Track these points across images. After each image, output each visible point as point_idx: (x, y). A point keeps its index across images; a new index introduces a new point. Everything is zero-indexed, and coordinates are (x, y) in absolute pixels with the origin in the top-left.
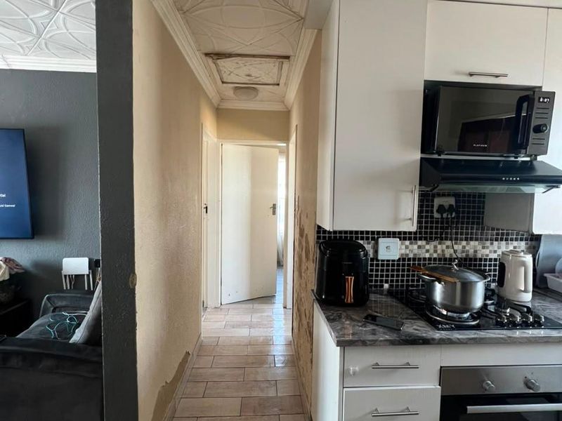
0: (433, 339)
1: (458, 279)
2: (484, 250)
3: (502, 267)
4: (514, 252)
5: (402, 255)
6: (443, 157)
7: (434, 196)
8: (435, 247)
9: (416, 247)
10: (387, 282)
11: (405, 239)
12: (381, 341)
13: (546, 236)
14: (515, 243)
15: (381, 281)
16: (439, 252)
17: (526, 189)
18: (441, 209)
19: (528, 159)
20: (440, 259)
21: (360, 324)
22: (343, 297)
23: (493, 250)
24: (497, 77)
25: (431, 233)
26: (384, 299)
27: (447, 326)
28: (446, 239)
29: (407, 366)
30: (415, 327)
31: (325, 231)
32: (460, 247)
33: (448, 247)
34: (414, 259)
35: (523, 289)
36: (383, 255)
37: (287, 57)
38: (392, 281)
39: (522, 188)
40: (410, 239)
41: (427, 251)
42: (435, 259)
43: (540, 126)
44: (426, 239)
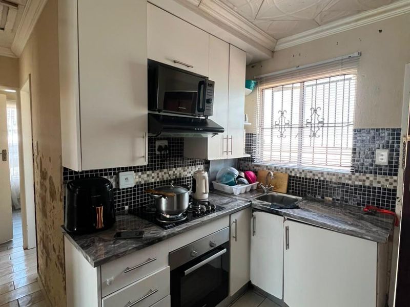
0: (164, 236)
1: (175, 193)
2: (185, 172)
3: (194, 181)
4: (199, 172)
5: (137, 183)
6: (161, 113)
7: (155, 140)
8: (158, 174)
9: (145, 176)
10: (127, 204)
11: (138, 171)
12: (130, 250)
13: (213, 161)
14: (199, 166)
15: (123, 205)
16: (160, 177)
17: (204, 135)
18: (160, 148)
19: (204, 118)
20: (161, 182)
21: (112, 243)
22: (94, 225)
23: (188, 172)
24: (188, 67)
25: (155, 165)
26: (126, 217)
27: (171, 225)
28: (164, 168)
29: (149, 261)
30: (152, 232)
31: (72, 172)
32: (172, 172)
33: (165, 173)
34: (145, 185)
35: (205, 192)
36: (124, 184)
37: (16, 5)
38: (131, 203)
39: (202, 134)
40: (141, 170)
41: (153, 178)
42: (158, 182)
43: (209, 99)
44: (152, 169)
